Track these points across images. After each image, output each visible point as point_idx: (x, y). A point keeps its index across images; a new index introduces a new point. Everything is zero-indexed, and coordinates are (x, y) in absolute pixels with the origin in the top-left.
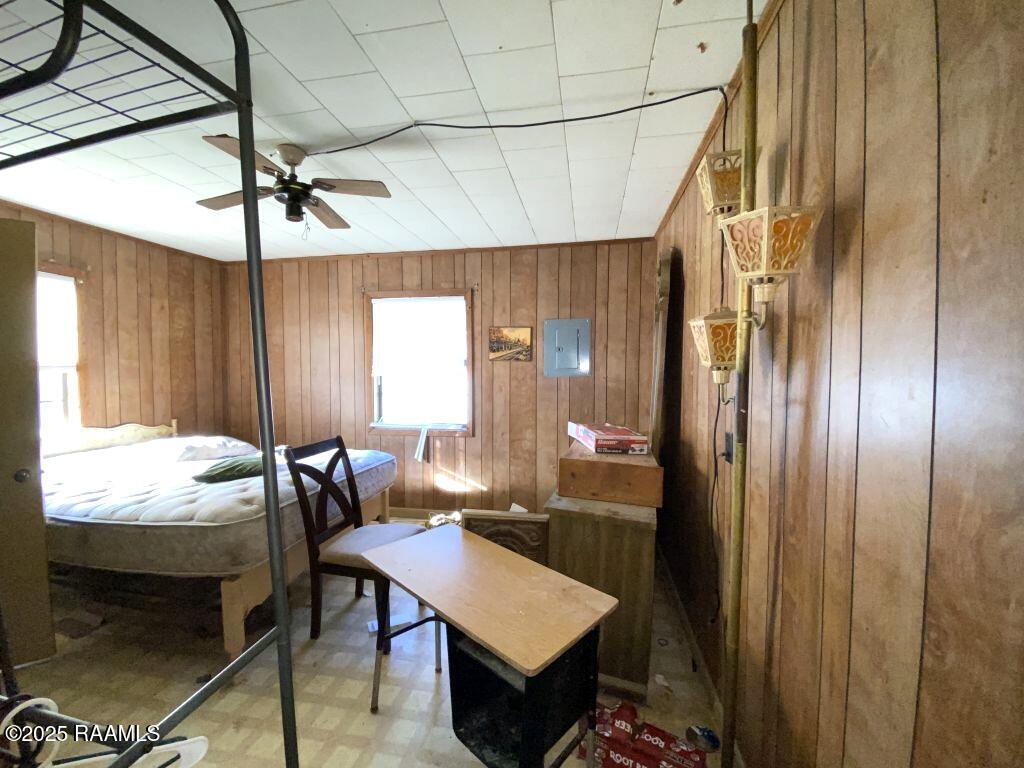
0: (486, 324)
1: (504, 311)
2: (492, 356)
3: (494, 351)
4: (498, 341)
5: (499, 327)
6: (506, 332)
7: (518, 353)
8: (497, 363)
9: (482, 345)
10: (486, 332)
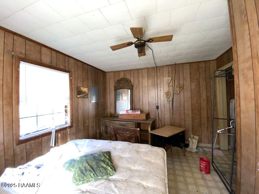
0: (76, 86)
1: (81, 81)
2: (78, 96)
3: (79, 95)
4: (80, 92)
5: (80, 87)
6: (82, 88)
7: (85, 95)
8: (79, 99)
9: (75, 92)
10: (76, 88)
